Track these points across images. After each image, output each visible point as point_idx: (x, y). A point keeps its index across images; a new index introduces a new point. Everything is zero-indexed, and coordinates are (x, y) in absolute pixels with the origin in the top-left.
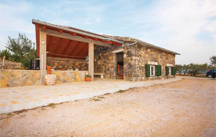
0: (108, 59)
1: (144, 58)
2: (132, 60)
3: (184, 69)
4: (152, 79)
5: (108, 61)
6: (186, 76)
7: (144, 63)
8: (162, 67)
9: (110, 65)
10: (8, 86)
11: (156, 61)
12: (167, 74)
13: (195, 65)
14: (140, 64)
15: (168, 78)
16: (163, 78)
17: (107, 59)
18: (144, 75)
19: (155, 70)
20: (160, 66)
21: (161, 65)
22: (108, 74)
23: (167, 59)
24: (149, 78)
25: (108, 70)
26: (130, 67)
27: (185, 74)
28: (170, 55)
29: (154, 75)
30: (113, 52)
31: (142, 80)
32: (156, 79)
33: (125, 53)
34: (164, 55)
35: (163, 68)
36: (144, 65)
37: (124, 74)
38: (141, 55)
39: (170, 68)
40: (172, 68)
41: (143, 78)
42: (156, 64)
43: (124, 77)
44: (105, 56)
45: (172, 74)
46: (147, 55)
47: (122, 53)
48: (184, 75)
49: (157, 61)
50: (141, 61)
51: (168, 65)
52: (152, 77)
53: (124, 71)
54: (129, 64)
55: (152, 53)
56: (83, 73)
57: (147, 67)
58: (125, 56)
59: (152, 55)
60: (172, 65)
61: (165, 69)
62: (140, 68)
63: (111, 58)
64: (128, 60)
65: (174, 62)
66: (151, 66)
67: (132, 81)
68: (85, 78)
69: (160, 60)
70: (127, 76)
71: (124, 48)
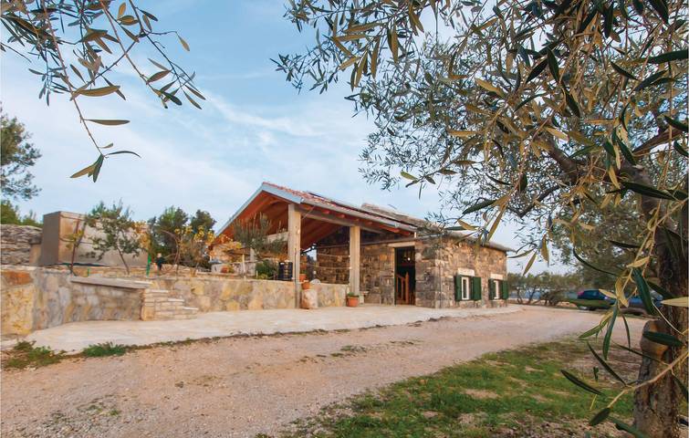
0: (376, 260)
1: (453, 261)
2: (434, 266)
3: (528, 286)
4: (465, 307)
5: (376, 265)
6: (534, 304)
7: (452, 271)
8: (482, 280)
9: (381, 273)
10: (263, 307)
11: (471, 267)
12: (491, 296)
13: (553, 277)
14: (446, 273)
15: (493, 305)
16: (485, 306)
17: (373, 259)
18: (453, 297)
19: (470, 286)
20: (480, 279)
21: (480, 275)
22: (375, 292)
23: (492, 262)
24: (461, 303)
25: (377, 284)
26: (429, 280)
27: (531, 299)
28: (496, 253)
29: (468, 298)
30: (390, 245)
31: (449, 307)
32: (471, 307)
33: (418, 251)
34: (486, 255)
35: (484, 284)
36: (452, 277)
37: (417, 294)
38: (447, 257)
39: (497, 283)
40: (501, 282)
41: (451, 304)
42: (472, 273)
43: (417, 299)
44: (368, 251)
45: (501, 297)
46: (456, 256)
47: (412, 250)
48: (528, 303)
49: (474, 268)
50: (448, 267)
51: (493, 276)
52: (464, 303)
53: (417, 286)
54: (428, 274)
55: (465, 251)
56: (343, 290)
57: (456, 279)
58: (418, 256)
59: (464, 254)
60: (500, 277)
61: (487, 285)
62: (447, 281)
63: (385, 257)
64: (425, 265)
65: (504, 268)
66: (463, 278)
67: (434, 307)
68: (347, 300)
69: (478, 264)
70: (424, 297)
71: (416, 240)
